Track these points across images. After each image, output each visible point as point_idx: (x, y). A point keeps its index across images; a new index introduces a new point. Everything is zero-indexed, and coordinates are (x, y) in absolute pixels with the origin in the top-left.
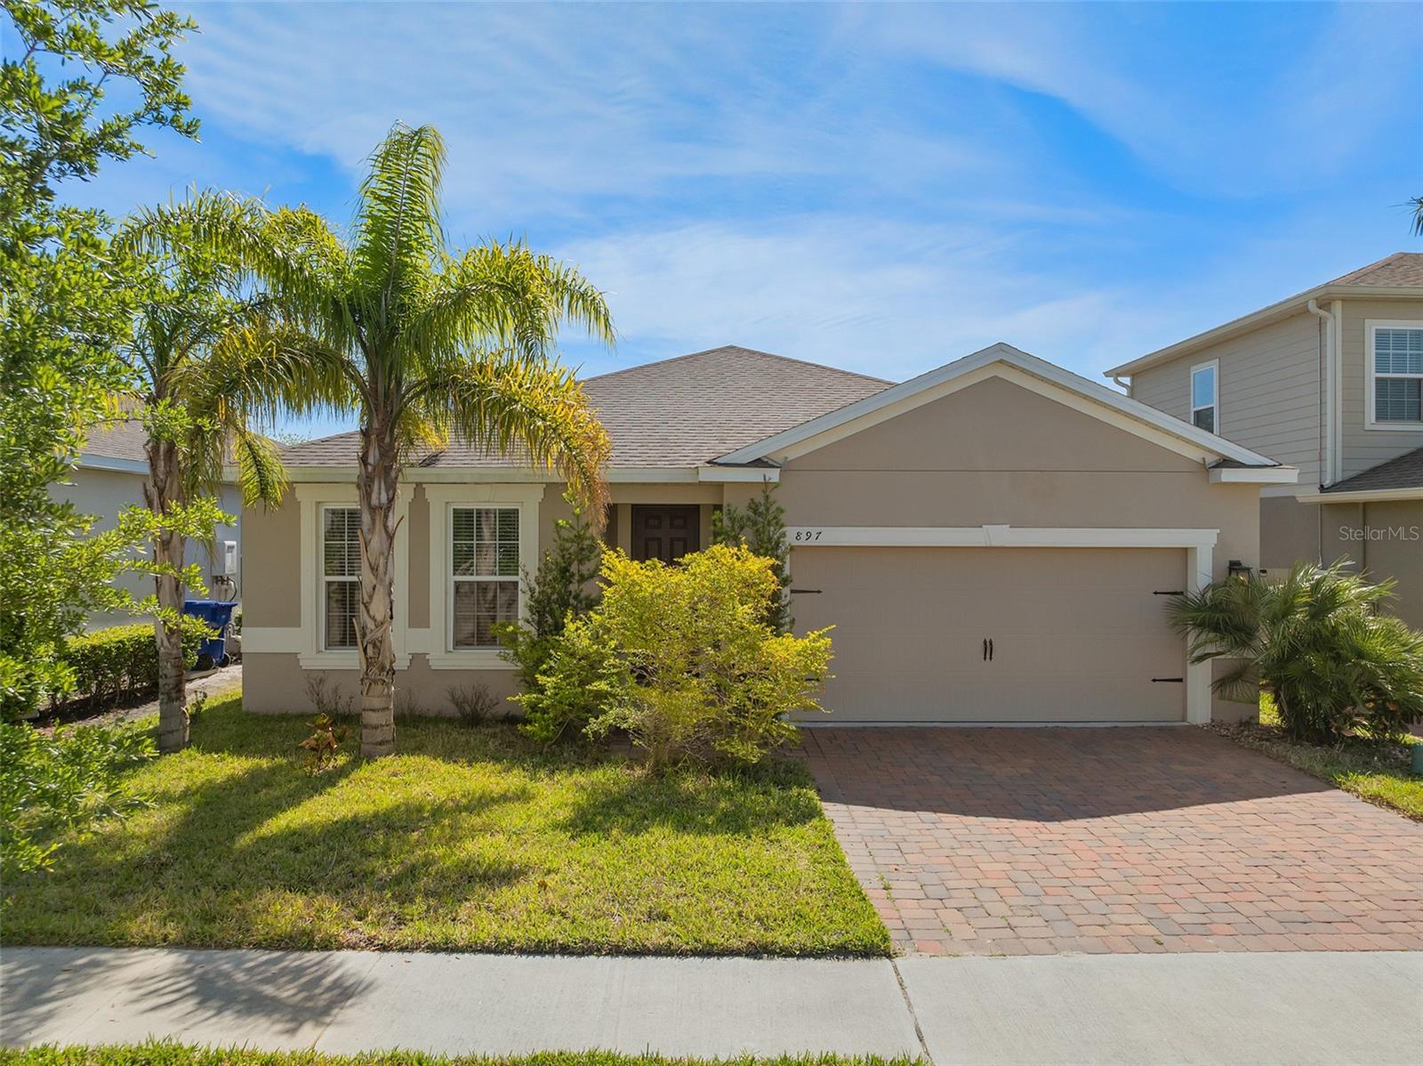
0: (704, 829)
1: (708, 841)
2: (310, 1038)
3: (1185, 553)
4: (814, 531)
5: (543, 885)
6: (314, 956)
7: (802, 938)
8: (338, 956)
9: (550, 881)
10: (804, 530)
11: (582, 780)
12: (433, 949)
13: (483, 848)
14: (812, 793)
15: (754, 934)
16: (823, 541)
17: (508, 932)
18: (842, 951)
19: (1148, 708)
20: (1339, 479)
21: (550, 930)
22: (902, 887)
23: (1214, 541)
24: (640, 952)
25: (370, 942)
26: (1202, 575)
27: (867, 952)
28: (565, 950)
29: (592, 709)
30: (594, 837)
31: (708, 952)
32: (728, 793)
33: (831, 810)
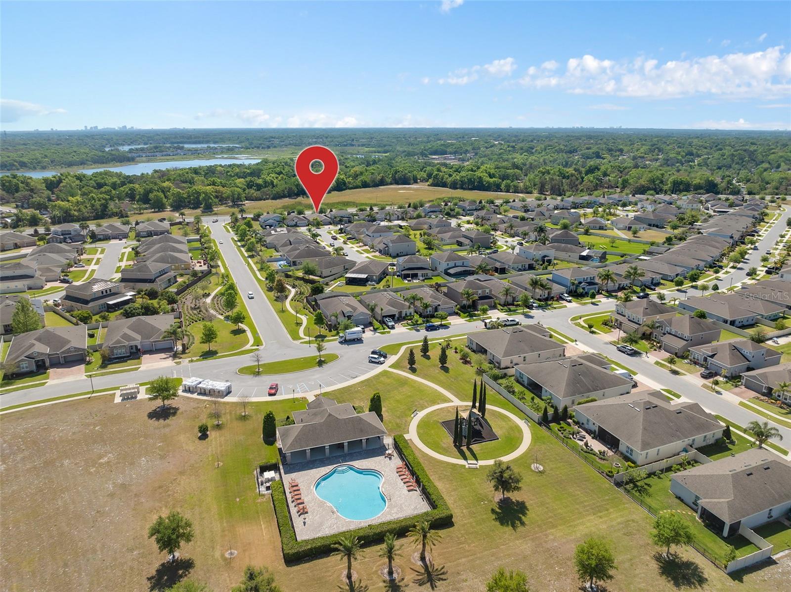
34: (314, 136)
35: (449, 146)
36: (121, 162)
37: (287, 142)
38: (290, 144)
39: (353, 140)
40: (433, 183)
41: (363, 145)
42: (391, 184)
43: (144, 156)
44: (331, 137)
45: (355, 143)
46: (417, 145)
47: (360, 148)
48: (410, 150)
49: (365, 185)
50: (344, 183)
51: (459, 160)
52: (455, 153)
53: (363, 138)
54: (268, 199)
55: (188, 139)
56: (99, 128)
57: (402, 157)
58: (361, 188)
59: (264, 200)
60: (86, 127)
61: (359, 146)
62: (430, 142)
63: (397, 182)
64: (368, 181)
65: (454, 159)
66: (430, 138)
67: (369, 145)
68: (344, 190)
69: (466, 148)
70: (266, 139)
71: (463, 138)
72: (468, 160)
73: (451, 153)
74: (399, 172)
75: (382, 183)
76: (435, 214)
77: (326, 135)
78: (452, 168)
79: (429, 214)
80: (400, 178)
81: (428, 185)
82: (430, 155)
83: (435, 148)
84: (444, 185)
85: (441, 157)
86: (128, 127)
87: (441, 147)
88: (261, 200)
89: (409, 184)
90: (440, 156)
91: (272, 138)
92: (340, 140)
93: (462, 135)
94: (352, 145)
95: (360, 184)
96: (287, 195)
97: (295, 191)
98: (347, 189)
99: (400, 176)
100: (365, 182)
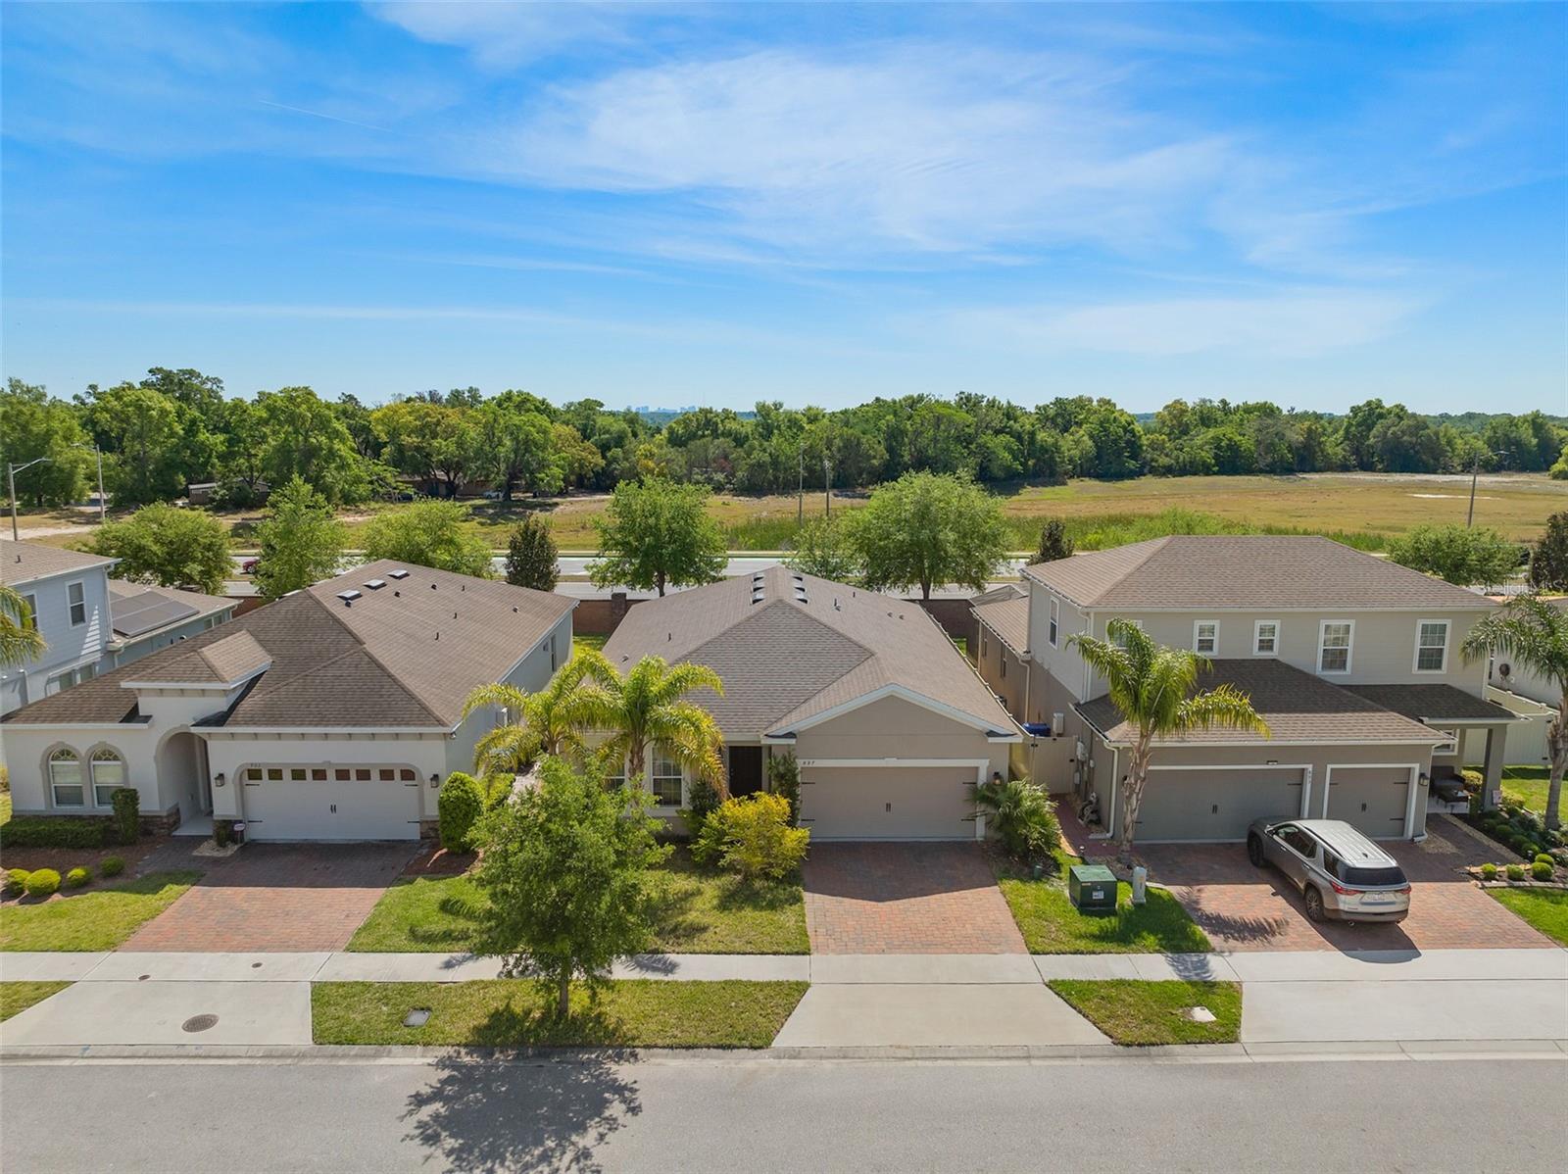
0: (762, 909)
1: (763, 913)
2: (670, 977)
3: (977, 769)
4: (811, 761)
5: (716, 933)
6: (659, 956)
7: (788, 949)
8: (667, 955)
9: (717, 930)
10: (807, 761)
11: (718, 883)
12: (691, 953)
13: (692, 917)
14: (801, 889)
15: (775, 948)
16: (814, 765)
17: (710, 948)
18: (797, 953)
19: (957, 833)
20: (1088, 700)
21: (721, 947)
22: (822, 930)
23: (988, 764)
24: (744, 954)
25: (674, 951)
26: (982, 778)
27: (804, 954)
28: (725, 953)
29: (722, 855)
30: (727, 912)
31: (762, 953)
32: (772, 890)
33: (807, 896)
50: (1134, 446)
58: (1210, 473)
64: (1246, 446)
68: (1132, 476)
74: (1383, 416)
95: (1207, 456)
96: (830, 476)
97: (874, 457)
98: (1144, 475)
99: (1394, 433)
100: (1233, 447)
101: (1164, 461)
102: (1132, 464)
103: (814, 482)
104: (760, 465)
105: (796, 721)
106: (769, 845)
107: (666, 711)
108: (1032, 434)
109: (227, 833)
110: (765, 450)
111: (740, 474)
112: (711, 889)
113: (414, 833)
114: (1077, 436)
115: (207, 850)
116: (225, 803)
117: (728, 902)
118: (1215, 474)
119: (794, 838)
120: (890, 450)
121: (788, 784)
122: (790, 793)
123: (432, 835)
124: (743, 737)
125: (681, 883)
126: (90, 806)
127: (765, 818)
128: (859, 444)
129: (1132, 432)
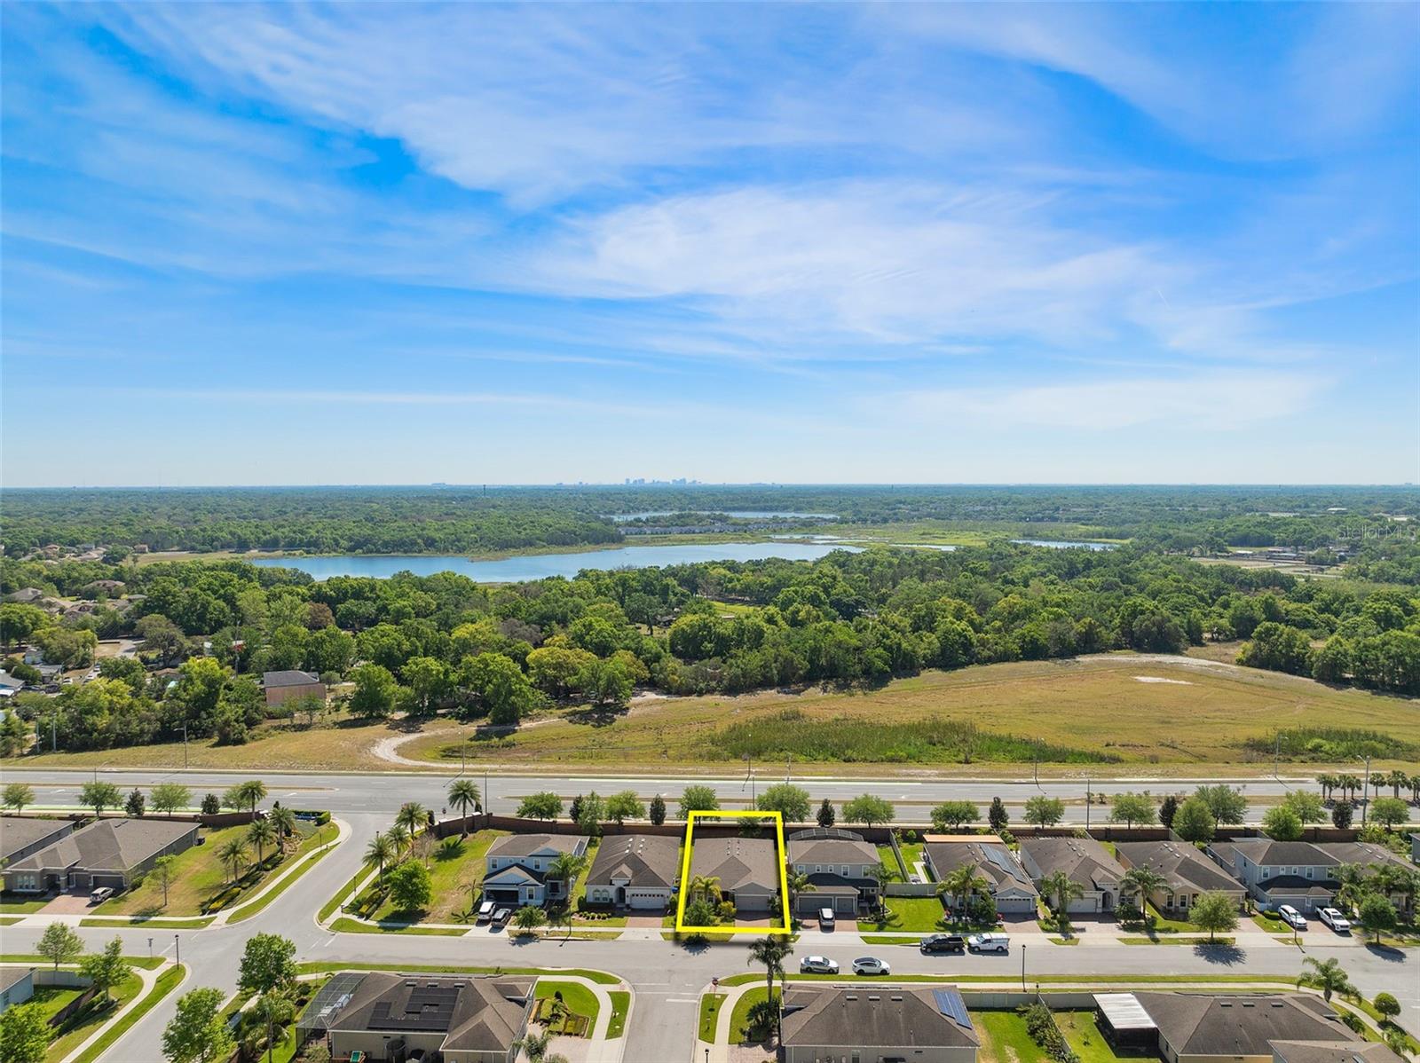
1: (728, 922)
10: (737, 895)
11: (721, 916)
14: (734, 918)
16: (739, 896)
21: (722, 927)
29: (721, 912)
31: (727, 929)
32: (729, 918)
34: (980, 500)
35: (1278, 527)
36: (598, 544)
37: (925, 510)
38: (929, 515)
39: (1057, 509)
40: (1254, 656)
41: (1076, 520)
42: (1118, 647)
43: (648, 532)
44: (1014, 503)
45: (1060, 514)
46: (1198, 521)
47: (1068, 525)
48: (1182, 534)
49: (1032, 651)
50: (967, 645)
51: (1310, 561)
52: (1297, 543)
53: (1079, 506)
54: (711, 691)
55: (754, 503)
56: (646, 482)
57: (1160, 553)
58: (1017, 659)
59: (700, 694)
60: (628, 480)
61: (1068, 520)
62: (1227, 516)
63: (1137, 642)
64: (1042, 640)
65: (1294, 559)
66: (1229, 507)
67: (1089, 520)
68: (963, 665)
69: (1324, 532)
70: (888, 504)
71: (1307, 506)
72: (1334, 563)
73: (1284, 544)
74: (1142, 613)
75: (1089, 643)
76: (1299, 895)
77: (1006, 499)
78: (1309, 597)
79: (1273, 894)
80: (1147, 633)
81: (1240, 662)
82: (1230, 545)
83: (1242, 530)
84: (1295, 664)
85: (1261, 553)
86: (688, 481)
87: (1258, 529)
88: (689, 692)
89: (1175, 651)
90: (1257, 550)
91: (900, 502)
92: (1030, 508)
93: (1305, 499)
94: (1055, 520)
95: (1015, 648)
96: (776, 679)
97: (801, 669)
98: (973, 664)
99: (1146, 626)
100: (1034, 641)
101: (986, 653)
102: (963, 659)
103: (766, 683)
104: (737, 676)
105: (735, 887)
106: (729, 910)
107: (711, 887)
108: (900, 645)
109: (628, 906)
110: (738, 667)
111: (725, 682)
112: (719, 919)
113: (663, 907)
114: (930, 639)
115: (625, 910)
116: (627, 901)
117: (722, 921)
118: (1021, 659)
119: (734, 910)
120: (811, 661)
121: (733, 900)
122: (733, 901)
123: (667, 907)
124: (724, 890)
125: (715, 917)
126: (601, 901)
127: (729, 906)
128: (792, 662)
129: (965, 636)
